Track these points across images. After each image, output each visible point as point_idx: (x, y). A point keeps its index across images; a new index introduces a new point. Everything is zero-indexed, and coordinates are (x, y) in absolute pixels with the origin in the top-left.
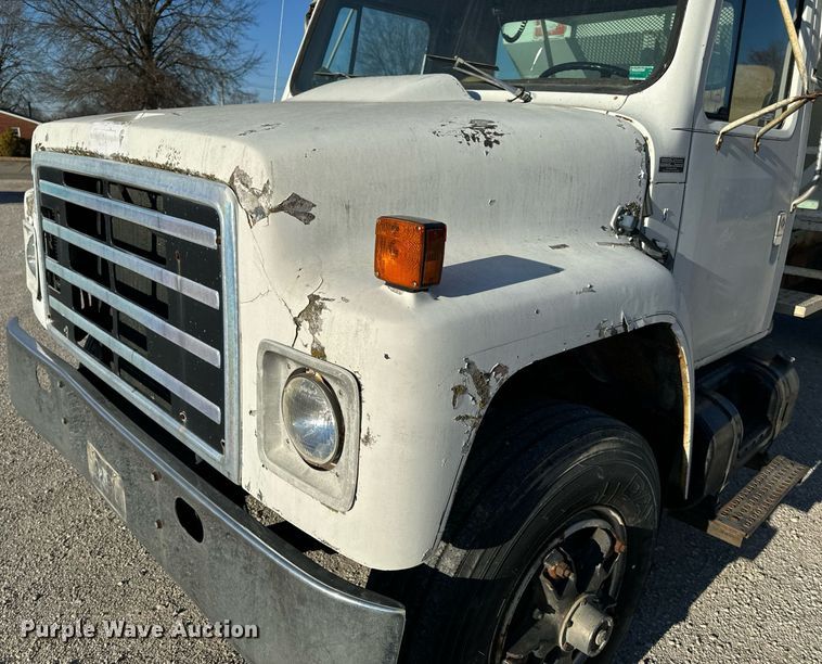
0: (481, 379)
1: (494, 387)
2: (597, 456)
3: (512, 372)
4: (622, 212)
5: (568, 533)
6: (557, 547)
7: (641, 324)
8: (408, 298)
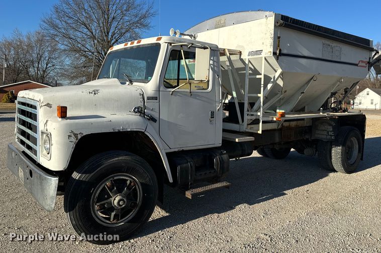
0: (76, 135)
1: (79, 137)
2: (121, 159)
3: (84, 134)
4: (135, 108)
5: (115, 178)
6: (111, 180)
7: (129, 130)
8: (60, 119)
